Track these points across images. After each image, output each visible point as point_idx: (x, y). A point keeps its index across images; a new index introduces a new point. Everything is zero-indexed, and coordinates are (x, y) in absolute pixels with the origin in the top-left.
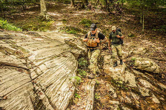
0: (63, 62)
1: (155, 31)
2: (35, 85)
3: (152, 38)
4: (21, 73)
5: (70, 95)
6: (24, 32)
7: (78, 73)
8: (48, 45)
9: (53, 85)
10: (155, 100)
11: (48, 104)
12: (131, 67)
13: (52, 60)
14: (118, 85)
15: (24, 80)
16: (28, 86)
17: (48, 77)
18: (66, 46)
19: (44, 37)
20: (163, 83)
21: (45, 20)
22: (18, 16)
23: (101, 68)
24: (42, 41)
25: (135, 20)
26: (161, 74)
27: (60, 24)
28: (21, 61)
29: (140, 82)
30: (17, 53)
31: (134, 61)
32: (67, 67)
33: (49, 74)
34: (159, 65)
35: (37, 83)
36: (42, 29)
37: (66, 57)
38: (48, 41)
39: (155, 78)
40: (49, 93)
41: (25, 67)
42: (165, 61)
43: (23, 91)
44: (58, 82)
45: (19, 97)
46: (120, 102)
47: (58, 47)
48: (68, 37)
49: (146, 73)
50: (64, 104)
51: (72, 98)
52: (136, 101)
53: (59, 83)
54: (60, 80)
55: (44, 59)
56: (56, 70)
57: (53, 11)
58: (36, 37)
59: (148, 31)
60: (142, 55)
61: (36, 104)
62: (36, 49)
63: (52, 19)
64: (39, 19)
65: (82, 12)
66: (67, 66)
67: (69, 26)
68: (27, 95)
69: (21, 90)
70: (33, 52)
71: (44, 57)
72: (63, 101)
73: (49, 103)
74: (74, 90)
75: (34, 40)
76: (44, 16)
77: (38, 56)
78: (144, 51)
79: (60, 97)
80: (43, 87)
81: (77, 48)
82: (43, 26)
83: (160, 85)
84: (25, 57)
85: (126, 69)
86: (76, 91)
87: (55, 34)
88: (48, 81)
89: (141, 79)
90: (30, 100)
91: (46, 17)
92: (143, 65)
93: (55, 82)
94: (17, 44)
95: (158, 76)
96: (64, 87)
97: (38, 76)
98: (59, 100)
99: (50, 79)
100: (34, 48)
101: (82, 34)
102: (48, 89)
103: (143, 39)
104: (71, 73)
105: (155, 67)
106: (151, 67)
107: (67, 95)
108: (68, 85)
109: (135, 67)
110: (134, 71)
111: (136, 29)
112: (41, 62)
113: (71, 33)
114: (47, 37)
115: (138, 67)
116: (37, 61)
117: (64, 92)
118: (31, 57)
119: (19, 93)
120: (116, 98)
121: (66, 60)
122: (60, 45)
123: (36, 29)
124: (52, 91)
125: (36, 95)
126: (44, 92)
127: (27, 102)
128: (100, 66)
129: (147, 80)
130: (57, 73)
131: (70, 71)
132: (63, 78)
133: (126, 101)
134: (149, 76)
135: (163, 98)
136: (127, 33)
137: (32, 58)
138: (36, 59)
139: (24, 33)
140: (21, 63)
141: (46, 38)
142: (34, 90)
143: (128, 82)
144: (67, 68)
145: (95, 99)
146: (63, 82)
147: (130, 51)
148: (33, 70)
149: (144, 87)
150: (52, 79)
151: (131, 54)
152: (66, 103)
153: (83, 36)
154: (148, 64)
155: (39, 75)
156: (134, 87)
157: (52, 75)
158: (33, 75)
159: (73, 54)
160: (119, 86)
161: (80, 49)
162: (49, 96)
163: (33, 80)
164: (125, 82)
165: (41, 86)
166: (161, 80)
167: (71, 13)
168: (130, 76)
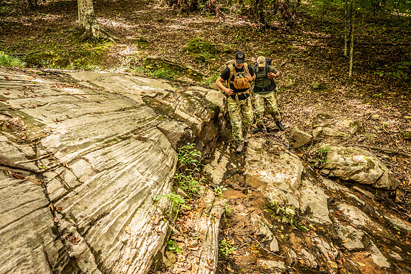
0: (136, 155)
1: (382, 78)
2: (58, 216)
3: (372, 96)
4: (21, 183)
5: (154, 243)
6: (30, 70)
7: (175, 183)
8: (97, 108)
9: (108, 217)
10: (379, 259)
11: (93, 269)
12: (316, 170)
13: (108, 148)
14: (281, 219)
15: (28, 202)
16: (39, 219)
17: (94, 195)
18: (145, 113)
19: (87, 85)
20: (400, 214)
21: (89, 38)
22: (15, 24)
23: (237, 172)
24: (81, 97)
25: (330, 46)
26: (395, 190)
27: (130, 51)
28: (20, 151)
29: (341, 212)
30: (10, 127)
31: (325, 154)
32: (147, 169)
33: (98, 186)
34: (389, 167)
35: (63, 212)
36: (82, 63)
37: (145, 140)
38: (97, 97)
39: (379, 201)
40: (98, 239)
41: (32, 166)
42: (404, 156)
43: (26, 232)
44: (123, 208)
45: (12, 249)
46: (286, 264)
47: (124, 114)
48: (152, 86)
49: (357, 188)
50: (137, 269)
51: (159, 252)
52: (330, 262)
53: (124, 211)
54: (128, 202)
55: (86, 145)
56: (117, 176)
57: (113, 16)
58: (64, 86)
59: (363, 78)
60: (346, 141)
61: (60, 269)
62: (64, 117)
63: (109, 36)
64: (74, 35)
65: (190, 21)
66: (149, 164)
67: (155, 57)
68: (35, 244)
69: (18, 232)
70: (54, 125)
71: (85, 141)
72: (135, 262)
73: (95, 266)
74: (164, 230)
75: (58, 93)
76: (88, 27)
77: (69, 136)
78: (352, 130)
79: (128, 249)
80: (81, 223)
81: (175, 117)
82: (84, 55)
83: (391, 220)
84: (32, 138)
85: (303, 176)
86: (170, 234)
87: (117, 78)
88: (95, 205)
89: (342, 202)
90: (44, 257)
91: (94, 30)
92: (348, 167)
93: (114, 208)
94: (10, 101)
95: (386, 194)
96: (139, 224)
97: (68, 193)
98: (124, 259)
99: (99, 200)
100: (57, 115)
101: (190, 80)
102: (93, 228)
103: (349, 97)
104: (157, 184)
105: (380, 171)
106: (367, 170)
107: (145, 243)
108: (149, 218)
109: (326, 172)
110: (326, 182)
111: (331, 70)
112: (75, 154)
113: (160, 77)
114: (94, 85)
115: (335, 171)
116: (65, 150)
117: (138, 235)
118: (48, 138)
119: (12, 239)
120: (276, 253)
121: (144, 150)
122: (129, 108)
123: (64, 63)
124: (106, 235)
125: (60, 245)
126: (84, 236)
127: (36, 264)
128: (235, 166)
129: (359, 206)
130: (121, 184)
131: (156, 178)
132: (136, 198)
133: (302, 262)
134: (363, 194)
135: (399, 253)
136: (309, 80)
137: (51, 142)
138: (64, 146)
139: (30, 74)
140: (19, 154)
141: (91, 87)
142: (56, 230)
143: (308, 212)
144: (148, 172)
145: (221, 256)
146: (137, 210)
147: (314, 128)
148: (54, 175)
149: (349, 223)
150: (107, 200)
151: (318, 136)
152: (143, 267)
153: (191, 85)
154: (362, 163)
155: (70, 190)
156: (324, 225)
157: (105, 188)
158: (55, 188)
159: (165, 133)
160: (285, 220)
161: (183, 120)
162: (96, 245)
163: (54, 202)
164: (300, 210)
165: (75, 220)
166: (393, 206)
167: (160, 21)
168: (315, 195)
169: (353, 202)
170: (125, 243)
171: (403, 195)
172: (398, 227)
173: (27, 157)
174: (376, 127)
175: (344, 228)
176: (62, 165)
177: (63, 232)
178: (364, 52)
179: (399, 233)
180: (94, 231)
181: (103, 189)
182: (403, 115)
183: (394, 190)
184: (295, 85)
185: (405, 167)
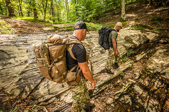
18: (122, 41)
21: (123, 21)
23: (147, 58)
27: (133, 23)
30: (89, 46)
63: (128, 19)
65: (157, 10)
67: (139, 24)
72: (98, 70)
76: (123, 18)
81: (131, 42)
96: (103, 64)
99: (97, 59)
101: (149, 30)
112: (97, 51)
117: (101, 66)
120: (136, 79)
133: (143, 83)
143: (163, 74)
153: (148, 31)
159: (125, 46)
160: (149, 73)
164: (160, 73)
165: (91, 61)
167: (145, 12)
170: (98, 67)
173: (88, 51)
176: (93, 52)
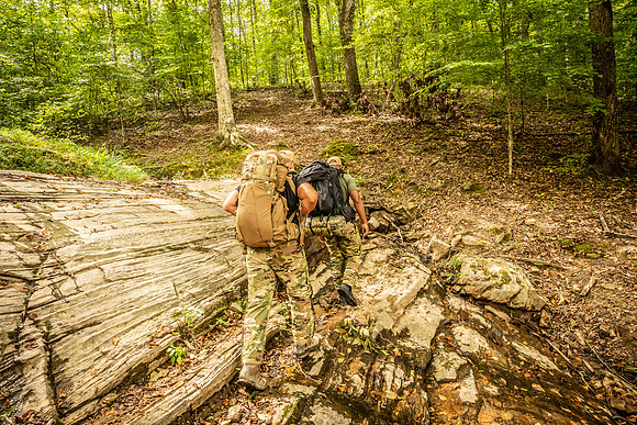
1: (550, 175)
2: (27, 322)
3: (533, 197)
8: (163, 218)
9: (96, 327)
10: (467, 392)
13: (144, 258)
14: (353, 341)
17: (91, 304)
21: (227, 147)
26: (540, 311)
28: (21, 259)
29: (453, 336)
30: (31, 238)
31: (459, 267)
32: (187, 281)
33: (100, 296)
34: (537, 282)
35: (38, 318)
37: (207, 250)
40: (71, 347)
42: (558, 269)
52: (388, 391)
53: (123, 321)
54: (135, 313)
55: (112, 254)
57: (258, 122)
60: (487, 251)
63: (247, 143)
64: (214, 144)
66: (194, 276)
71: (114, 250)
72: (104, 373)
74: (164, 344)
76: (226, 137)
77: (94, 246)
78: (498, 238)
82: (219, 164)
83: (520, 348)
84: (49, 248)
85: (421, 293)
89: (460, 325)
92: (479, 282)
93: (111, 318)
95: (527, 316)
96: (136, 335)
97: (55, 301)
102: (70, 336)
103: (505, 198)
106: (500, 286)
109: (457, 288)
110: (453, 300)
111: (489, 168)
112: (92, 263)
115: (465, 288)
117: (126, 347)
120: (314, 377)
122: (211, 218)
124: (84, 343)
129: (479, 330)
132: (149, 309)
134: (495, 316)
135: (500, 386)
136: (461, 181)
140: (18, 261)
142: (14, 335)
143: (404, 334)
146: (144, 321)
148: (46, 282)
149: (455, 349)
151: (456, 246)
152: (111, 378)
154: (495, 276)
155: (61, 298)
156: (416, 350)
157: (110, 298)
165: (49, 328)
166: (536, 331)
168: (425, 315)
169: (475, 325)
170: (105, 354)
171: (550, 317)
172: (525, 356)
173: (26, 265)
174: (529, 234)
175: (445, 354)
176: (67, 274)
177: (23, 338)
178: (538, 144)
179: (522, 363)
180: (69, 339)
181: (106, 298)
182: (567, 218)
183: (537, 311)
184: (444, 187)
185: (558, 283)
